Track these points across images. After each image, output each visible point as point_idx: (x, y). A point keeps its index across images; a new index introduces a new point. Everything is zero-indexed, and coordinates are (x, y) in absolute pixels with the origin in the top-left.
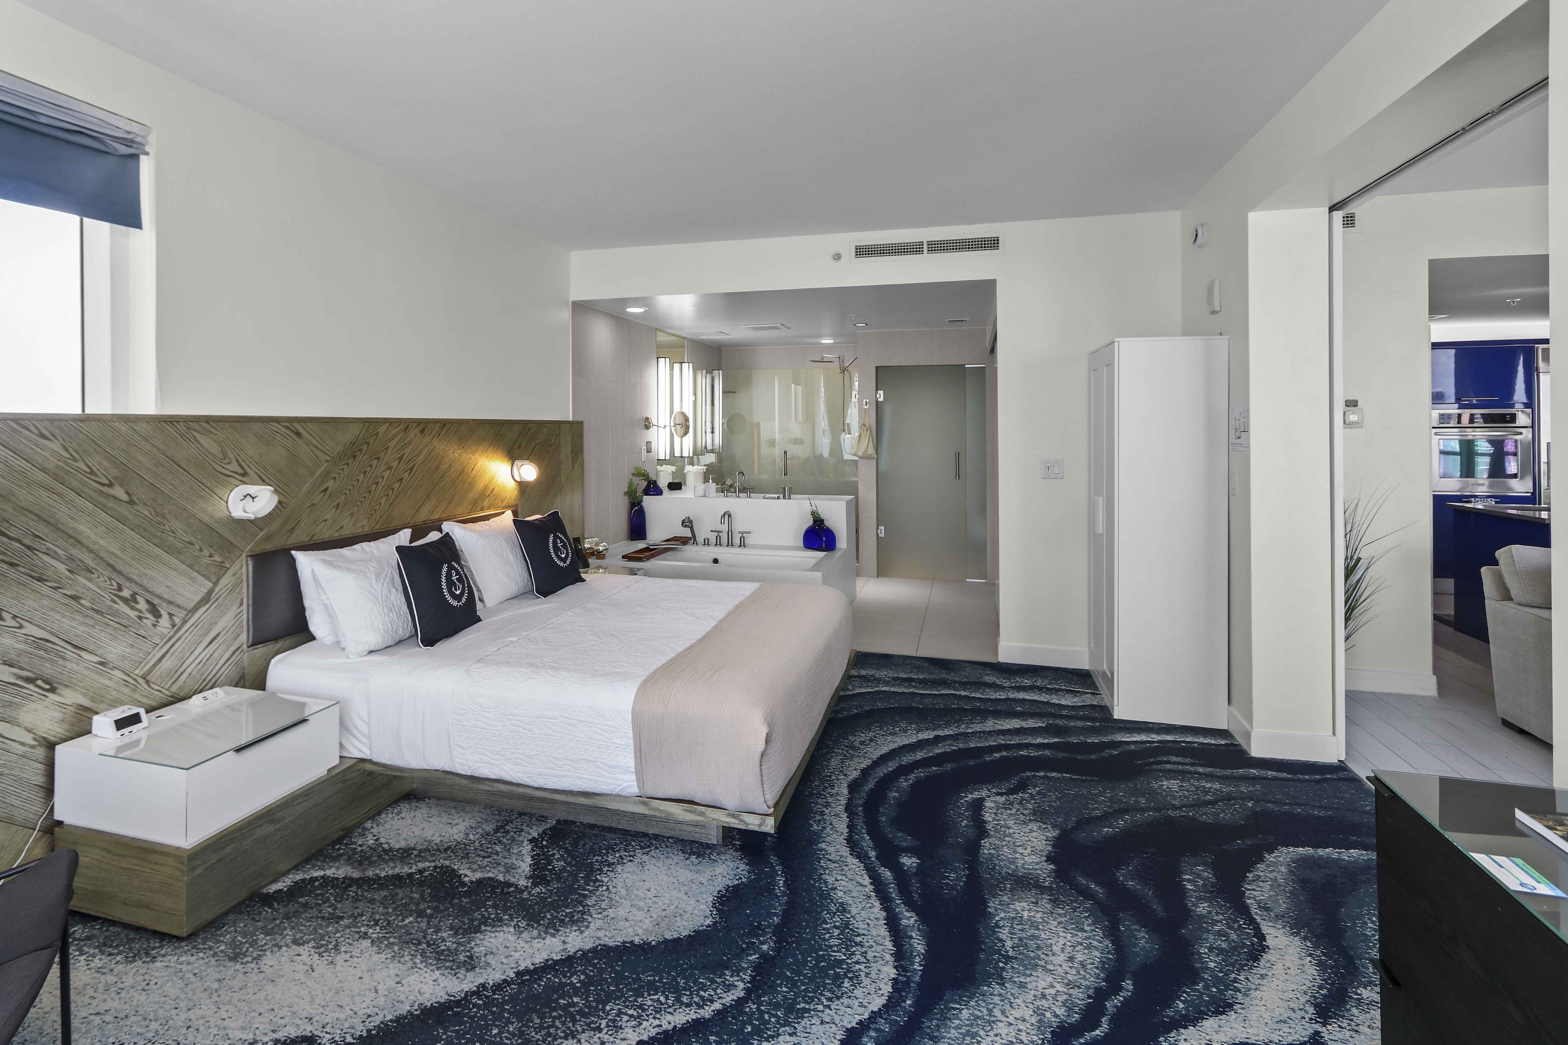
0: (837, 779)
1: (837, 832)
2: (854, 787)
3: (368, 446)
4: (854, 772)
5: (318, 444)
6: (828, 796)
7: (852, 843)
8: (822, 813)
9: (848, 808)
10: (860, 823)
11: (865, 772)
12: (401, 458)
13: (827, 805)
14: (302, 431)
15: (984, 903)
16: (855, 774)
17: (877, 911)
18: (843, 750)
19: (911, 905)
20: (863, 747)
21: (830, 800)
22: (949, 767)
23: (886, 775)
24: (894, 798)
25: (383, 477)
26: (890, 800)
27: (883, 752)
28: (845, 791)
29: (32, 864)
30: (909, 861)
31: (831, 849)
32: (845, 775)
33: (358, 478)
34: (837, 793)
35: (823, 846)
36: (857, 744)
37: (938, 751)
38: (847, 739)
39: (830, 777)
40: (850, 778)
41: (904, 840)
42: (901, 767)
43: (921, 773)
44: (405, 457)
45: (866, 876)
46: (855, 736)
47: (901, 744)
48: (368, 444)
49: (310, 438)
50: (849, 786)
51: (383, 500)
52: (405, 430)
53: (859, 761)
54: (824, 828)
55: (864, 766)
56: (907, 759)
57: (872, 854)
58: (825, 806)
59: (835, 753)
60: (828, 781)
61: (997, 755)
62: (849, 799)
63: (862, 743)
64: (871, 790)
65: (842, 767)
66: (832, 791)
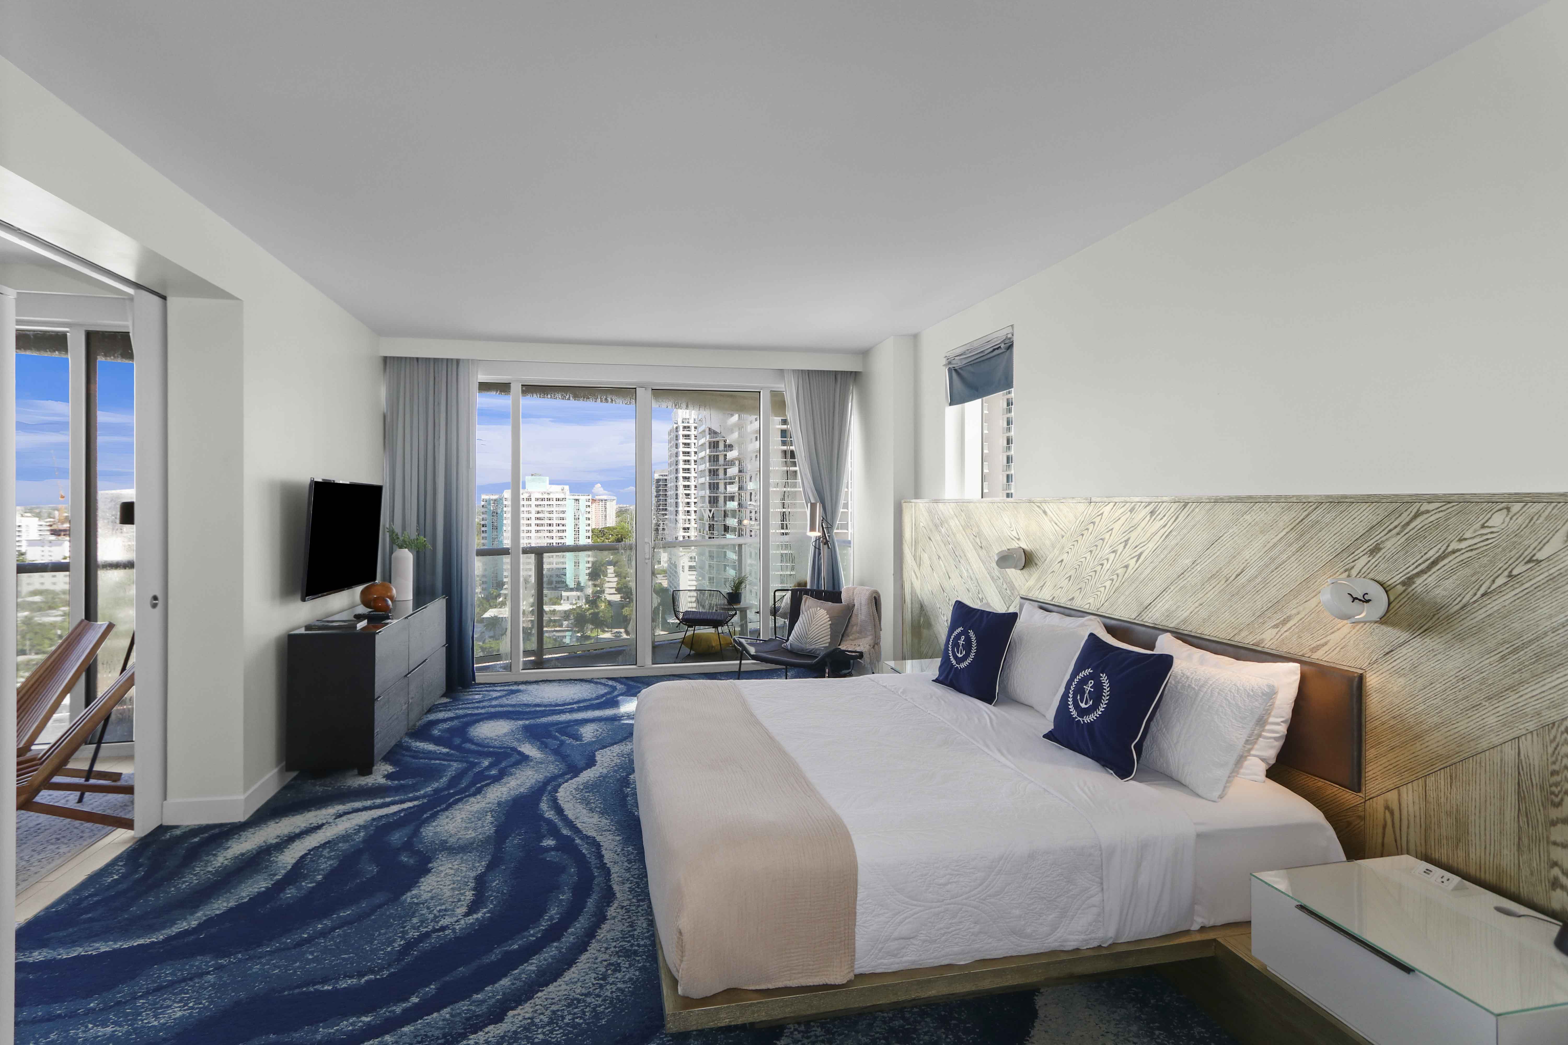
0: (629, 900)
1: (610, 850)
2: (609, 896)
3: (1094, 525)
4: (614, 914)
5: (1057, 522)
6: (632, 879)
7: (596, 845)
8: (629, 861)
9: (607, 872)
10: (593, 861)
11: (600, 918)
12: (1127, 541)
13: (628, 870)
14: (1047, 510)
15: (496, 832)
16: (611, 911)
17: (570, 813)
18: (638, 945)
19: (549, 822)
20: (614, 959)
21: (628, 875)
22: (495, 955)
23: (576, 919)
24: (563, 893)
25: (1108, 560)
26: (569, 889)
27: (584, 957)
28: (616, 888)
29: (854, 654)
30: (549, 842)
31: (611, 837)
32: (622, 907)
33: (1085, 556)
34: (624, 883)
35: (618, 838)
36: (625, 964)
37: (505, 982)
38: (640, 969)
39: (638, 901)
40: (616, 905)
41: (552, 856)
42: (558, 939)
43: (533, 933)
44: (1130, 542)
45: (580, 827)
46: (631, 979)
47: (560, 981)
48: (1094, 523)
49: (1052, 515)
50: (614, 894)
51: (1108, 584)
52: (1131, 511)
53: (612, 933)
54: (623, 850)
55: (606, 927)
56: (550, 953)
57: (578, 841)
58: (630, 868)
59: (646, 938)
60: (639, 895)
61: (415, 1000)
62: (609, 880)
63: (617, 968)
64: (589, 896)
65: (630, 917)
66: (630, 885)
